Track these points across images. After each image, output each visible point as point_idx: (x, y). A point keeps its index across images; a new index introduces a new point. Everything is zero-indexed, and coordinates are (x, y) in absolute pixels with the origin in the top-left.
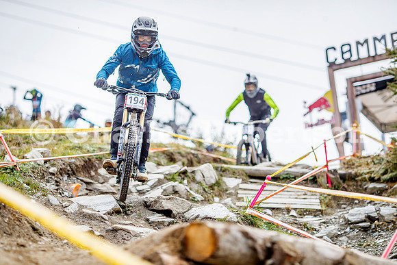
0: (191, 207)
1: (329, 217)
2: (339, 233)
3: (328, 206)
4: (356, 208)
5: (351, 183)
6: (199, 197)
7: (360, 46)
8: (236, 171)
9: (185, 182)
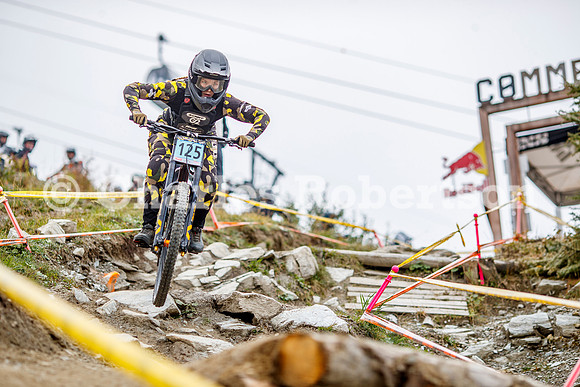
0: (281, 310)
1: (480, 328)
2: (496, 351)
3: (479, 311)
4: (520, 316)
5: (513, 279)
6: (292, 295)
7: (527, 79)
8: (345, 258)
9: (271, 272)
